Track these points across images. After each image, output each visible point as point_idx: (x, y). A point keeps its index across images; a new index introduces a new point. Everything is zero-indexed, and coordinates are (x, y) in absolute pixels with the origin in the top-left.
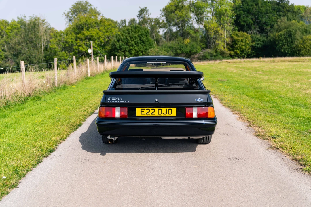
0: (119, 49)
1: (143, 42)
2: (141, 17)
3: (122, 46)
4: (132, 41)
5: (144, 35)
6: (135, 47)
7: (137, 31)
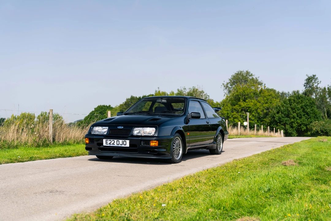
0: (278, 121)
1: (307, 114)
2: (308, 86)
3: (282, 119)
4: (294, 112)
5: (309, 106)
6: (297, 119)
7: (301, 102)
